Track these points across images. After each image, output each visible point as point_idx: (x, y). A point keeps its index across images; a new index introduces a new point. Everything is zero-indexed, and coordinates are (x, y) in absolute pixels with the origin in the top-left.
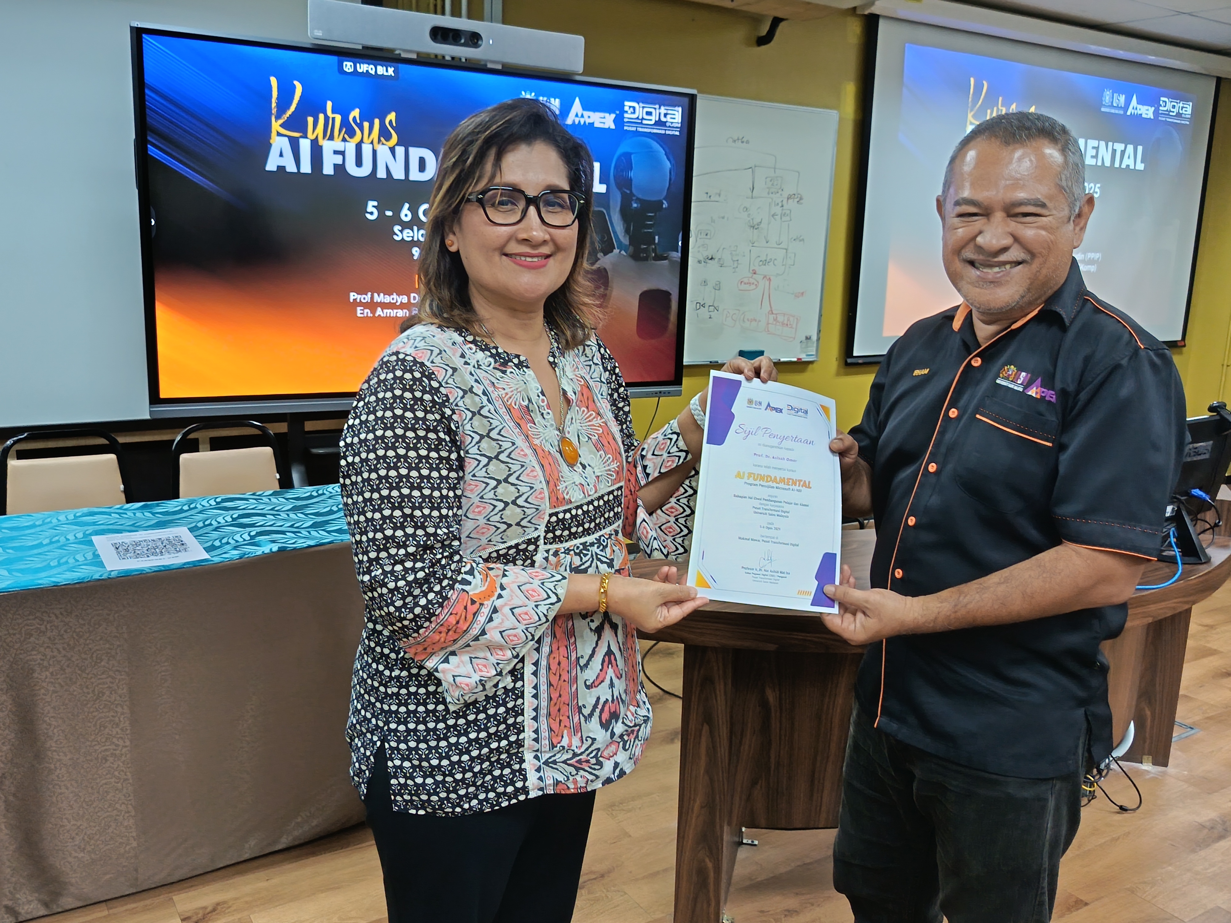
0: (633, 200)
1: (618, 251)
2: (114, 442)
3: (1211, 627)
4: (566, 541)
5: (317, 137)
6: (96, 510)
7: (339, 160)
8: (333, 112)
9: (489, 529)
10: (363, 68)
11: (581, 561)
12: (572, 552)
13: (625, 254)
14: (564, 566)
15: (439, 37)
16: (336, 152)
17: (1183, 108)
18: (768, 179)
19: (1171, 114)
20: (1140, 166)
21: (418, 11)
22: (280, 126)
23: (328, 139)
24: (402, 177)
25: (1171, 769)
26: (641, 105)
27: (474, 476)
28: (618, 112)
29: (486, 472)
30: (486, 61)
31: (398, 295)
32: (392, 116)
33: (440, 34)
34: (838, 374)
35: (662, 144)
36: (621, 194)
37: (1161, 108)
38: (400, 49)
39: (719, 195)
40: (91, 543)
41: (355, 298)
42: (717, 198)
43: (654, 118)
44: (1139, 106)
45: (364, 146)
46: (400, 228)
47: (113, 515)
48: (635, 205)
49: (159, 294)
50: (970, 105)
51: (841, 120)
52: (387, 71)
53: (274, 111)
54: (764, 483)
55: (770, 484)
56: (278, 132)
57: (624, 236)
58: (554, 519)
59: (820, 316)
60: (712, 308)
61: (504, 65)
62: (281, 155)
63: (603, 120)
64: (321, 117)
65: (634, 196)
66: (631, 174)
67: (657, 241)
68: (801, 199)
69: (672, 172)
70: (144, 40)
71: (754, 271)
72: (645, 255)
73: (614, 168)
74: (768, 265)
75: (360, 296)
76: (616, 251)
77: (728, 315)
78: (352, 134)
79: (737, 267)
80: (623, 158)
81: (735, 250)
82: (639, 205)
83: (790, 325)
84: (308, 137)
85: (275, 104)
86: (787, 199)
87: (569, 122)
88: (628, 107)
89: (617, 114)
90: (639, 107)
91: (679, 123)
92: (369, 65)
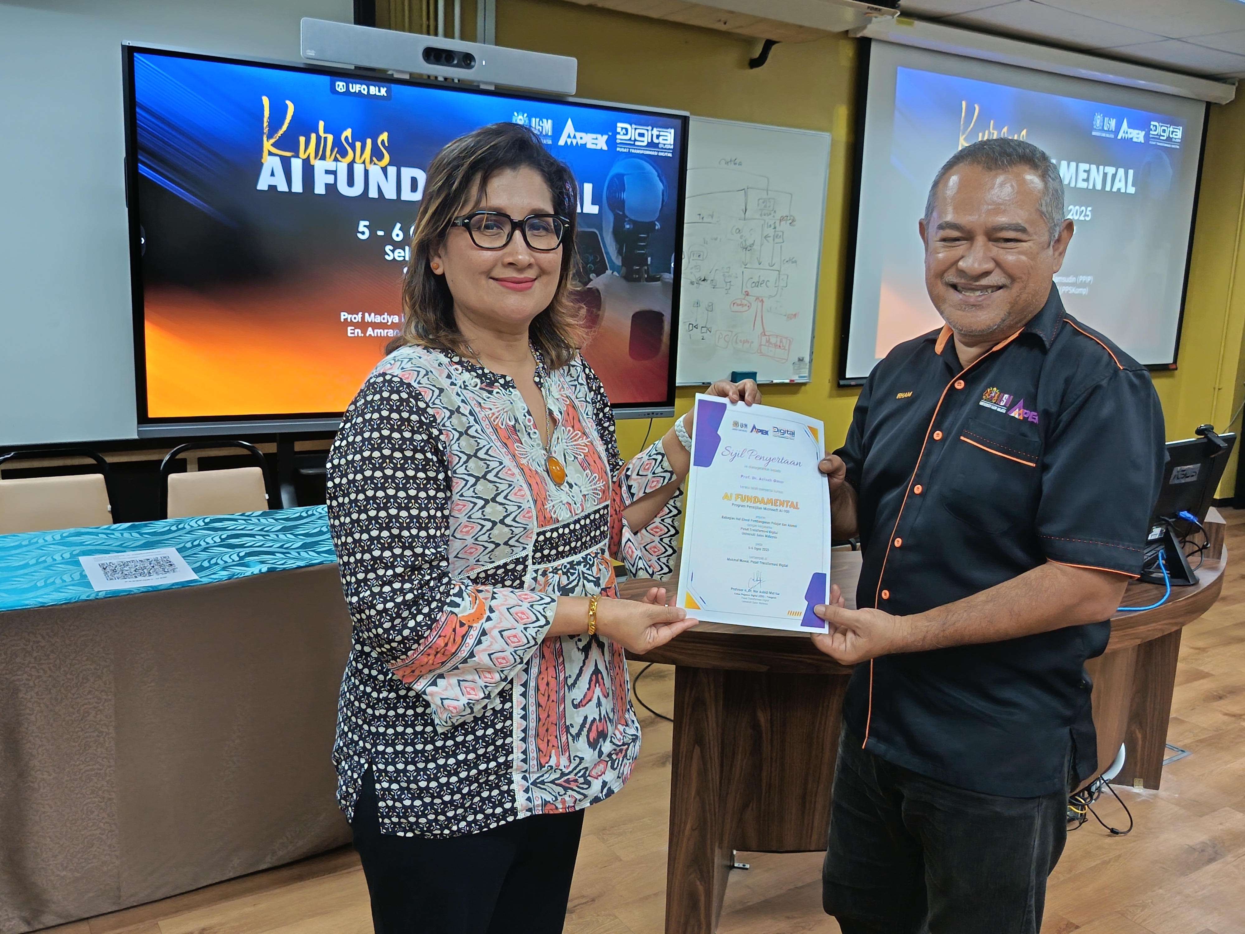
0: (626, 221)
1: (611, 272)
2: (101, 461)
3: (1203, 650)
4: (554, 561)
5: (309, 156)
6: (83, 530)
7: (330, 179)
8: (325, 132)
9: (477, 549)
10: (356, 88)
11: (568, 580)
12: (560, 572)
13: (617, 275)
14: (552, 585)
15: (432, 58)
16: (328, 172)
17: (1173, 132)
18: (761, 201)
19: (1161, 138)
20: (1131, 190)
21: (410, 31)
22: (272, 145)
23: (320, 159)
24: (394, 197)
25: (1162, 792)
26: (634, 126)
27: (462, 495)
28: (610, 134)
29: (474, 491)
30: (479, 82)
31: (389, 315)
32: (384, 136)
33: (433, 54)
34: (831, 396)
35: (655, 166)
36: (614, 215)
37: (1151, 132)
38: (394, 70)
39: (712, 217)
40: (78, 564)
41: (345, 317)
42: (710, 220)
43: (646, 140)
44: (1130, 130)
45: (355, 165)
46: (391, 248)
47: (100, 535)
48: (628, 226)
49: (148, 313)
50: (962, 128)
51: (833, 143)
52: (379, 91)
53: (266, 130)
54: (752, 505)
55: (758, 505)
56: (269, 151)
57: (617, 257)
58: (541, 538)
59: (813, 337)
60: (704, 330)
61: (496, 86)
62: (273, 174)
63: (595, 141)
64: (313, 136)
65: (627, 217)
66: (624, 196)
67: (649, 263)
68: (793, 221)
69: (665, 194)
70: (135, 59)
71: (747, 293)
72: (637, 276)
73: (607, 190)
74: (761, 287)
75: (351, 316)
76: (608, 273)
77: (721, 337)
78: (344, 153)
79: (729, 289)
80: (615, 179)
81: (728, 271)
82: (632, 226)
83: (782, 346)
84: (300, 156)
85: (267, 124)
86: (779, 221)
87: (561, 142)
88: (621, 129)
89: (609, 136)
90: (632, 128)
91: (671, 145)
92: (361, 85)
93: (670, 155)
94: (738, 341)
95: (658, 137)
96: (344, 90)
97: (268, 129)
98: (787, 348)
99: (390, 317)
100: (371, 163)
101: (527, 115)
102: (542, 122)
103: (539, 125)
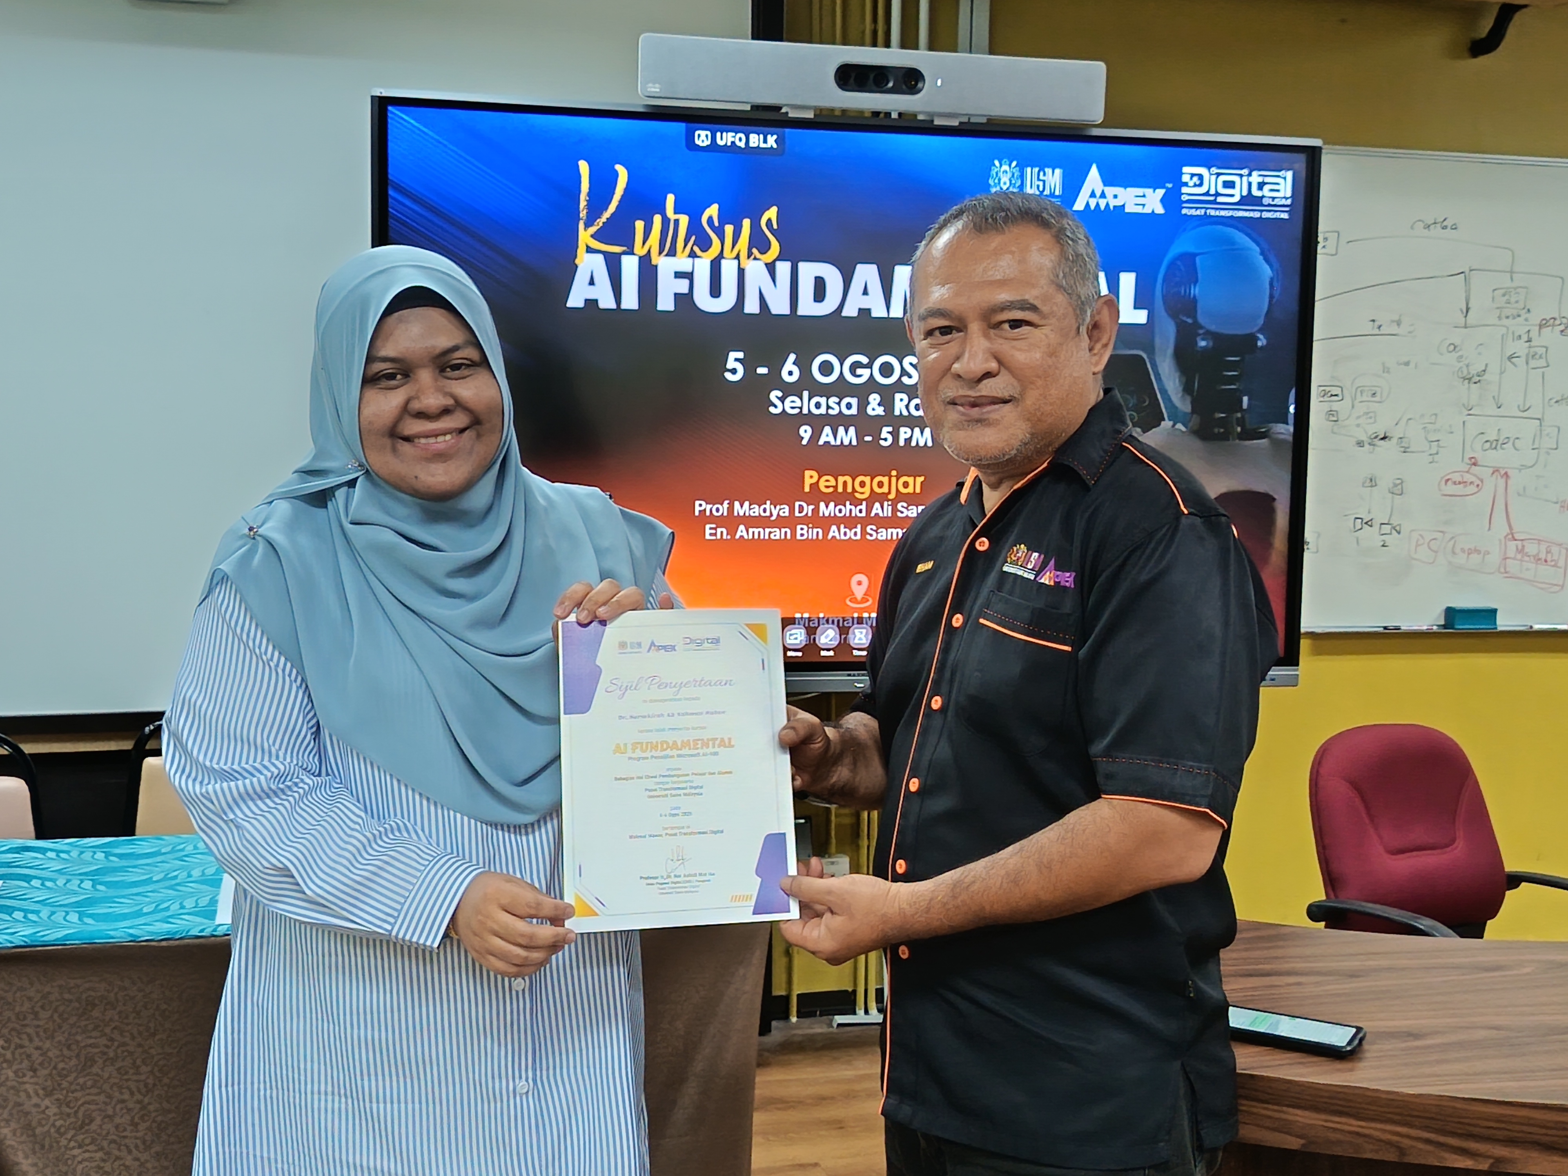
0: (1200, 335)
1: (1171, 423)
5: (649, 251)
7: (682, 286)
8: (675, 213)
10: (726, 138)
13: (1184, 429)
15: (852, 81)
16: (679, 275)
18: (1499, 292)
22: (592, 236)
23: (667, 255)
24: (787, 311)
26: (1214, 170)
28: (1170, 186)
30: (932, 115)
31: (774, 504)
32: (772, 213)
33: (853, 75)
35: (1255, 236)
36: (1177, 324)
38: (788, 105)
39: (1399, 323)
41: (702, 508)
42: (1394, 329)
43: (1237, 193)
45: (724, 262)
46: (780, 394)
48: (1203, 344)
52: (765, 141)
53: (583, 214)
56: (588, 247)
57: (1182, 398)
60: (1386, 529)
61: (962, 120)
62: (592, 282)
63: (1141, 201)
64: (657, 219)
65: (1201, 327)
66: (1195, 291)
67: (1245, 406)
69: (1275, 284)
70: (390, 115)
71: (1473, 460)
72: (1222, 430)
73: (1164, 281)
74: (1503, 449)
75: (711, 506)
76: (1167, 424)
77: (1419, 543)
78: (705, 245)
79: (1437, 453)
80: (1179, 263)
81: (1433, 421)
82: (1211, 344)
83: (1552, 561)
84: (636, 251)
85: (585, 203)
86: (1538, 328)
87: (1079, 206)
88: (1189, 176)
89: (1168, 189)
90: (1211, 174)
91: (1287, 198)
92: (736, 133)
93: (1285, 216)
94: (1458, 550)
95: (1261, 186)
96: (708, 142)
97: (585, 212)
98: (1561, 563)
99: (775, 507)
100: (749, 257)
101: (1016, 166)
102: (1044, 174)
103: (1039, 179)
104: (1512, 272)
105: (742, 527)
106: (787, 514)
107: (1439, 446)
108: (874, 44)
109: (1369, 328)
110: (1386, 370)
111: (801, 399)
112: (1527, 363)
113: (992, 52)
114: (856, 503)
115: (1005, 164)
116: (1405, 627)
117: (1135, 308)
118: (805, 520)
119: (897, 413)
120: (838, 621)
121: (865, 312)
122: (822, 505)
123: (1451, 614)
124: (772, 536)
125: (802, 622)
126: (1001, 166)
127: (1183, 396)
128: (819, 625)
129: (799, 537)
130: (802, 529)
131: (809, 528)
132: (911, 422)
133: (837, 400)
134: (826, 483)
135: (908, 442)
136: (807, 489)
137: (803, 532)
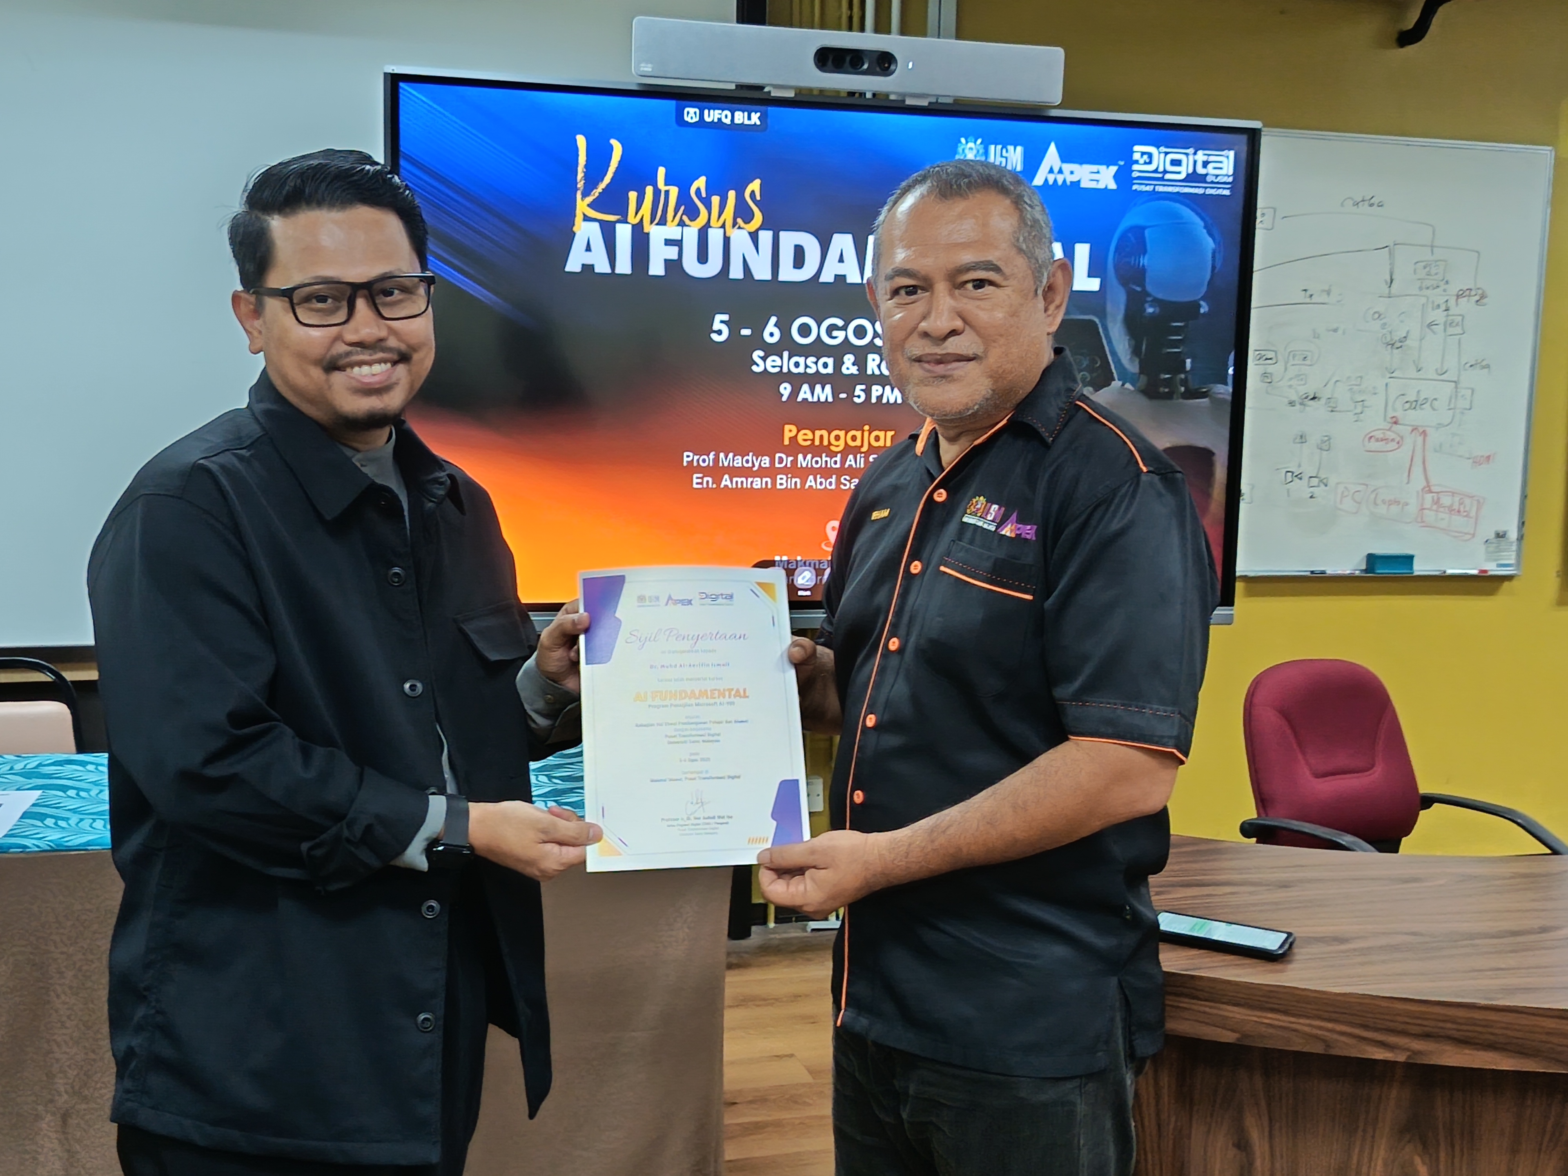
0: (1147, 302)
1: (1120, 383)
5: (642, 219)
7: (672, 253)
8: (666, 184)
10: (712, 115)
13: (1132, 388)
15: (830, 63)
16: (668, 242)
18: (1420, 265)
22: (588, 205)
23: (657, 224)
24: (768, 276)
26: (1162, 149)
28: (1122, 163)
30: (904, 95)
31: (756, 455)
32: (755, 186)
33: (829, 58)
34: (1562, 601)
35: (1200, 211)
36: (1127, 292)
38: (771, 85)
39: (1328, 293)
41: (690, 459)
42: (1324, 298)
45: (709, 230)
46: (762, 354)
48: (1150, 310)
52: (749, 118)
53: (580, 185)
56: (584, 215)
59: (1524, 497)
60: (1315, 481)
61: (932, 100)
62: (588, 249)
63: (1096, 177)
64: (649, 190)
65: (1149, 295)
66: (1145, 261)
67: (1188, 368)
68: (1483, 296)
69: (1217, 255)
70: (401, 91)
71: (1394, 420)
72: (1167, 390)
73: (1115, 252)
74: (1422, 409)
75: (698, 457)
76: (1116, 384)
77: (1346, 494)
78: (693, 214)
79: (1361, 413)
80: (1130, 235)
81: (1358, 383)
82: (1158, 310)
83: (1465, 512)
84: (629, 221)
85: (583, 175)
86: (1455, 298)
87: (1038, 181)
88: (1139, 154)
89: (1120, 166)
90: (1160, 153)
91: (1229, 176)
92: (723, 111)
93: (1227, 192)
94: (1379, 501)
95: (1205, 164)
96: (696, 119)
97: (583, 182)
98: (1473, 514)
99: (757, 459)
100: (734, 226)
101: (981, 143)
102: (1007, 151)
103: (1002, 156)
104: (1432, 246)
105: (726, 477)
106: (768, 465)
107: (1364, 407)
108: (850, 29)
109: (1301, 297)
110: (1316, 336)
111: (782, 358)
112: (1445, 330)
113: (959, 36)
114: (832, 454)
115: (971, 142)
116: (1330, 571)
117: (1089, 276)
118: (785, 471)
119: (869, 372)
120: (815, 564)
121: (840, 279)
122: (800, 457)
123: (1372, 560)
124: (754, 486)
125: (782, 565)
126: (967, 142)
127: (1131, 359)
128: (797, 567)
129: (778, 487)
130: (781, 479)
131: (787, 478)
132: (882, 380)
133: (814, 359)
134: (804, 437)
135: (879, 399)
136: (786, 442)
137: (782, 481)
